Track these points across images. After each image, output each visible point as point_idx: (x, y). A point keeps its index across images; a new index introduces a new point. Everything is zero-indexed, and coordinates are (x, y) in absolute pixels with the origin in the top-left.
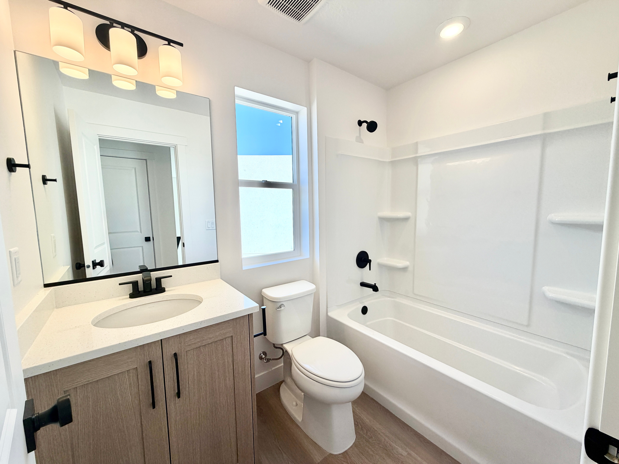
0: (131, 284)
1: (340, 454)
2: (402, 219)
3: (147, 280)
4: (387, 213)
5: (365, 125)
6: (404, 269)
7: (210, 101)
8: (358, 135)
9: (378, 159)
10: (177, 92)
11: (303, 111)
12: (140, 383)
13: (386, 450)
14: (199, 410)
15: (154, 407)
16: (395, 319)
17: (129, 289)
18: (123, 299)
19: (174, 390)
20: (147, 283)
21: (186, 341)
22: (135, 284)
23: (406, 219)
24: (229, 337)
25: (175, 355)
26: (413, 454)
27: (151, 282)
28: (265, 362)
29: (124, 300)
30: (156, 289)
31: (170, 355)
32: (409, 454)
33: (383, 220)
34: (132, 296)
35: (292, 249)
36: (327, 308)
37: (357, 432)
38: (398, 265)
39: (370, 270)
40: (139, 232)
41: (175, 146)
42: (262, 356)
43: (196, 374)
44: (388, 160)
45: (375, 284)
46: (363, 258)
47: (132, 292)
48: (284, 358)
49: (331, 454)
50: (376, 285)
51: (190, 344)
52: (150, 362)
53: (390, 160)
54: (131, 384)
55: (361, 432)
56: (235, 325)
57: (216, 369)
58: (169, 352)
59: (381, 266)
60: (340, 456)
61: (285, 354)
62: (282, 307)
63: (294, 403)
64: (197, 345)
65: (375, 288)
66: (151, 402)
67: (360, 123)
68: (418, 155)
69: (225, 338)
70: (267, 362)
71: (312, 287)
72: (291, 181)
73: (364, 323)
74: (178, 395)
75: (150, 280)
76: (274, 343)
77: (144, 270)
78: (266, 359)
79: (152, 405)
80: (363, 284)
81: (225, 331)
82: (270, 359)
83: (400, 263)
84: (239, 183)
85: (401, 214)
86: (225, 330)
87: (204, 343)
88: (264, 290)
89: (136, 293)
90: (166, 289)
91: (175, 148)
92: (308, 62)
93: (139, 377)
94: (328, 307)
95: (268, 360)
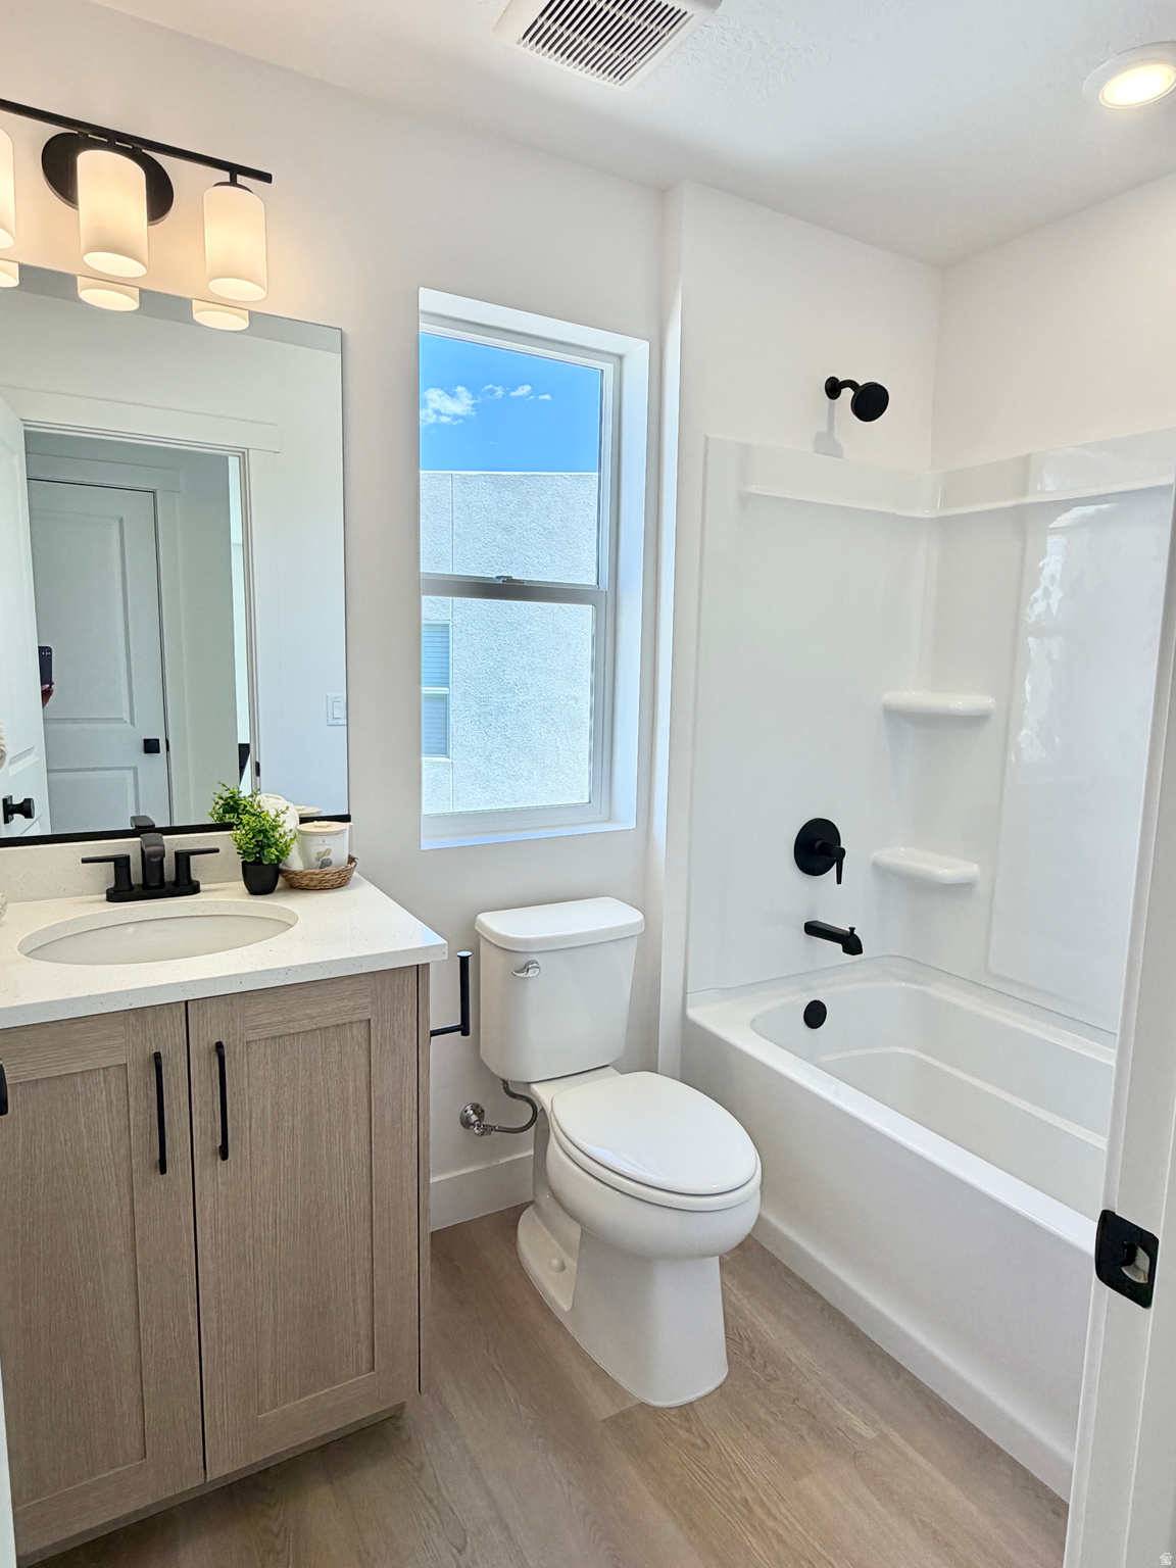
0: (113, 863)
1: (670, 1408)
2: (963, 717)
3: (154, 855)
4: (914, 695)
5: (847, 394)
6: (960, 889)
7: (342, 334)
8: (824, 428)
9: (893, 511)
10: (251, 313)
11: (638, 352)
12: (132, 1103)
13: (814, 1417)
14: (275, 1205)
15: (163, 1170)
16: (922, 1056)
17: (106, 874)
18: (92, 902)
19: (213, 1139)
20: (152, 862)
21: (247, 1014)
22: (121, 863)
23: (977, 720)
24: (361, 1021)
25: (219, 1046)
26: (896, 1437)
27: (162, 862)
28: (477, 1134)
29: (94, 905)
30: (176, 883)
31: (206, 1046)
32: (883, 1437)
33: (900, 718)
34: (114, 896)
35: (582, 797)
36: (685, 992)
37: (731, 1362)
38: (939, 872)
39: (839, 882)
40: (126, 722)
41: (244, 453)
42: (468, 1117)
43: (269, 1107)
44: (927, 514)
45: (852, 929)
46: (819, 843)
47: (112, 885)
48: (535, 1132)
49: (643, 1406)
50: (855, 932)
51: (257, 1025)
52: (157, 1056)
53: (934, 515)
54: (111, 1103)
55: (748, 1364)
56: (379, 989)
57: (323, 1103)
58: (204, 1038)
59: (884, 873)
60: (673, 1412)
61: (538, 1116)
62: (530, 971)
63: (555, 1262)
64: (274, 1032)
65: (851, 943)
66: (158, 1157)
67: (833, 388)
68: (1029, 500)
69: (351, 1023)
70: (482, 1134)
71: (631, 917)
72: (589, 580)
73: (810, 1057)
74: (224, 1153)
75: (162, 854)
76: (506, 1078)
77: (142, 829)
78: (479, 1126)
79: (158, 1165)
80: (814, 929)
81: (352, 1004)
82: (493, 1129)
83: (949, 868)
84: (420, 586)
85: (961, 702)
86: (350, 1001)
87: (294, 1028)
88: (482, 917)
89: (121, 891)
90: (202, 887)
91: (243, 456)
92: (661, 193)
93: (131, 1089)
94: (689, 991)
95: (487, 1130)
